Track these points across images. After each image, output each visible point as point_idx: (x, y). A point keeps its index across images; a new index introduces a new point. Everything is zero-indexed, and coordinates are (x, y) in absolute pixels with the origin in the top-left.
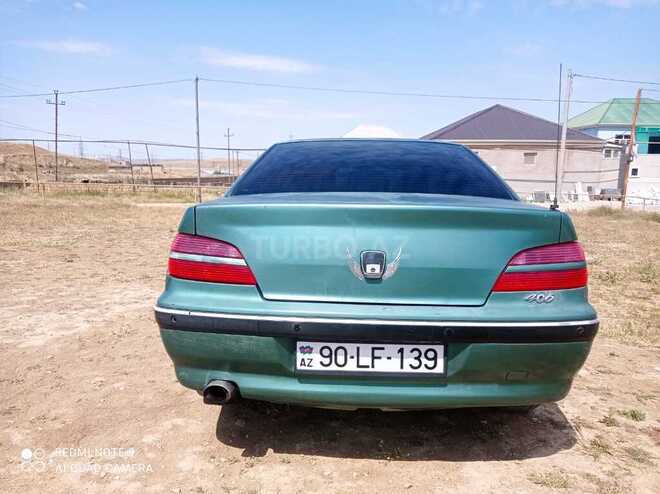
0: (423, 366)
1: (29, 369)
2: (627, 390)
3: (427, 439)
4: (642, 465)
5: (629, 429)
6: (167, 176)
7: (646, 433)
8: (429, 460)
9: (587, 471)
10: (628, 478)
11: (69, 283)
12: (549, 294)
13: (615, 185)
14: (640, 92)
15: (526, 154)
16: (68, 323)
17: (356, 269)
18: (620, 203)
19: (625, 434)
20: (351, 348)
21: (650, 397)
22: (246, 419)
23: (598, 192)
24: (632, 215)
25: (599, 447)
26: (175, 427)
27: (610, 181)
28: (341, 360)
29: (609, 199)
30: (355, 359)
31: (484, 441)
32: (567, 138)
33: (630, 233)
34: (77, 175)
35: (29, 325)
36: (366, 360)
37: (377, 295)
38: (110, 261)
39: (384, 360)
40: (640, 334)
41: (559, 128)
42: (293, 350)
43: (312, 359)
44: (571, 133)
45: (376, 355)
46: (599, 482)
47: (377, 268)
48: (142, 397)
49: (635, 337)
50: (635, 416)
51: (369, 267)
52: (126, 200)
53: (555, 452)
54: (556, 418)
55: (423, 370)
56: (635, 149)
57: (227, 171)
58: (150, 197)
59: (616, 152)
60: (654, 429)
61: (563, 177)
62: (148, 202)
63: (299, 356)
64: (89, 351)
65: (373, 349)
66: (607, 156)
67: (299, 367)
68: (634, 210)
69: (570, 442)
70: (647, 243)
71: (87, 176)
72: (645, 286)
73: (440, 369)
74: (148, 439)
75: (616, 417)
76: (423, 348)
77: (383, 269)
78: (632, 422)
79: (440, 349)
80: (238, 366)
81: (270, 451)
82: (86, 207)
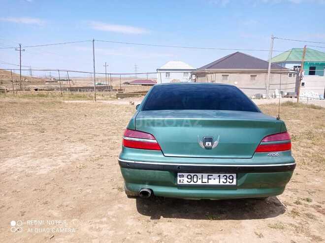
0: (228, 182)
1: (46, 184)
2: (304, 189)
3: (224, 211)
4: (312, 220)
5: (306, 205)
6: (75, 86)
7: (313, 207)
8: (227, 219)
9: (291, 223)
10: (307, 225)
11: (47, 143)
12: (277, 153)
13: (294, 90)
14: (305, 46)
15: (251, 76)
16: (54, 163)
17: (201, 144)
18: (296, 99)
19: (304, 207)
20: (199, 175)
21: (314, 192)
22: (148, 205)
23: (286, 94)
24: (302, 105)
25: (295, 213)
26: (120, 208)
27: (291, 88)
28: (195, 180)
29: (291, 97)
30: (201, 179)
31: (248, 212)
32: (271, 68)
33: (301, 115)
34: (30, 86)
35: (37, 164)
36: (205, 180)
37: (209, 154)
38: (61, 131)
39: (212, 180)
40: (308, 164)
41: (268, 63)
42: (176, 176)
43: (183, 180)
44: (273, 65)
45: (209, 178)
46: (296, 227)
47: (210, 143)
48: (101, 196)
49: (306, 166)
50: (308, 200)
51: (207, 143)
52: (58, 99)
53: (278, 215)
54: (276, 202)
55: (228, 183)
56: (303, 73)
57: (105, 83)
58: (70, 97)
59: (294, 75)
60: (316, 205)
61: (269, 87)
62: (69, 100)
63: (179, 179)
64: (69, 176)
65: (208, 176)
66: (290, 76)
67: (178, 183)
68: (303, 103)
69: (283, 211)
70: (309, 120)
71: (36, 86)
72: (309, 141)
73: (234, 183)
74: (110, 213)
75: (300, 201)
76: (228, 175)
77: (212, 144)
78: (307, 203)
79: (235, 175)
80: (152, 183)
81: (162, 217)
82: (40, 103)
